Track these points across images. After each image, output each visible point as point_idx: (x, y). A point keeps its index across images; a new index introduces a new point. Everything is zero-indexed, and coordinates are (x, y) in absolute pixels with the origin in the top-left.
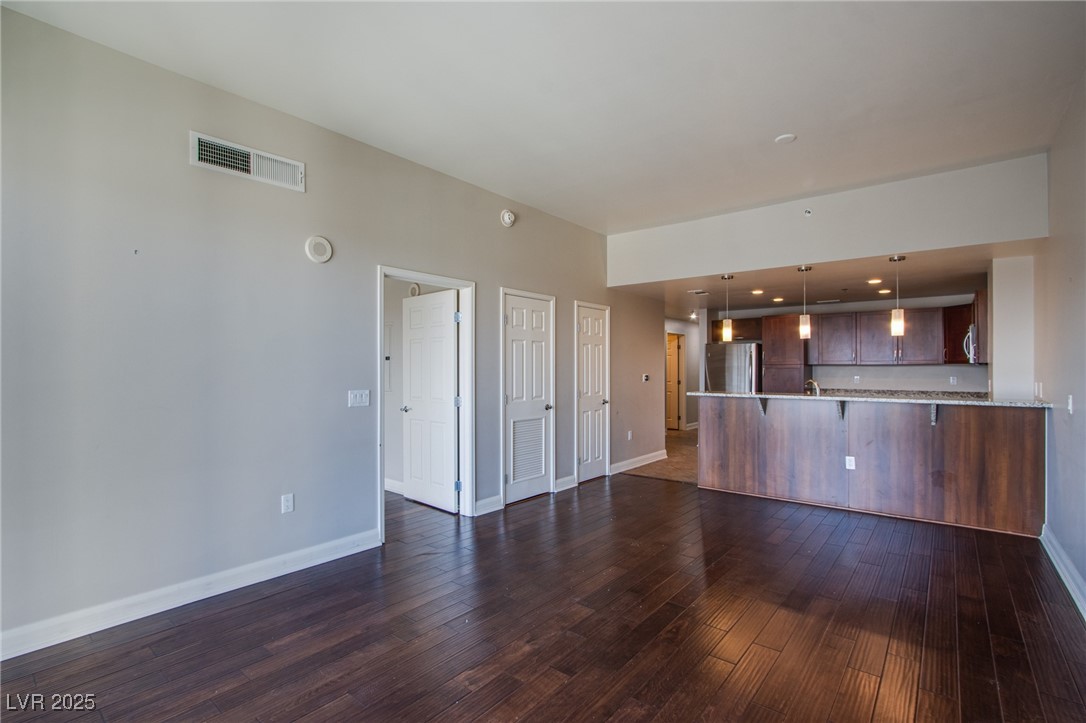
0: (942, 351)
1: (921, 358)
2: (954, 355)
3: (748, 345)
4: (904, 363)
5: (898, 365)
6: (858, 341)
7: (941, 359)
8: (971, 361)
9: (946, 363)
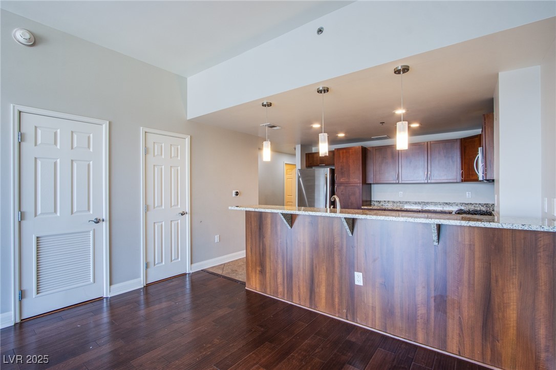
0: (460, 172)
1: (444, 178)
2: (468, 175)
3: (326, 169)
4: (432, 181)
5: (428, 183)
6: (400, 166)
7: (459, 178)
8: (481, 178)
9: (462, 181)
